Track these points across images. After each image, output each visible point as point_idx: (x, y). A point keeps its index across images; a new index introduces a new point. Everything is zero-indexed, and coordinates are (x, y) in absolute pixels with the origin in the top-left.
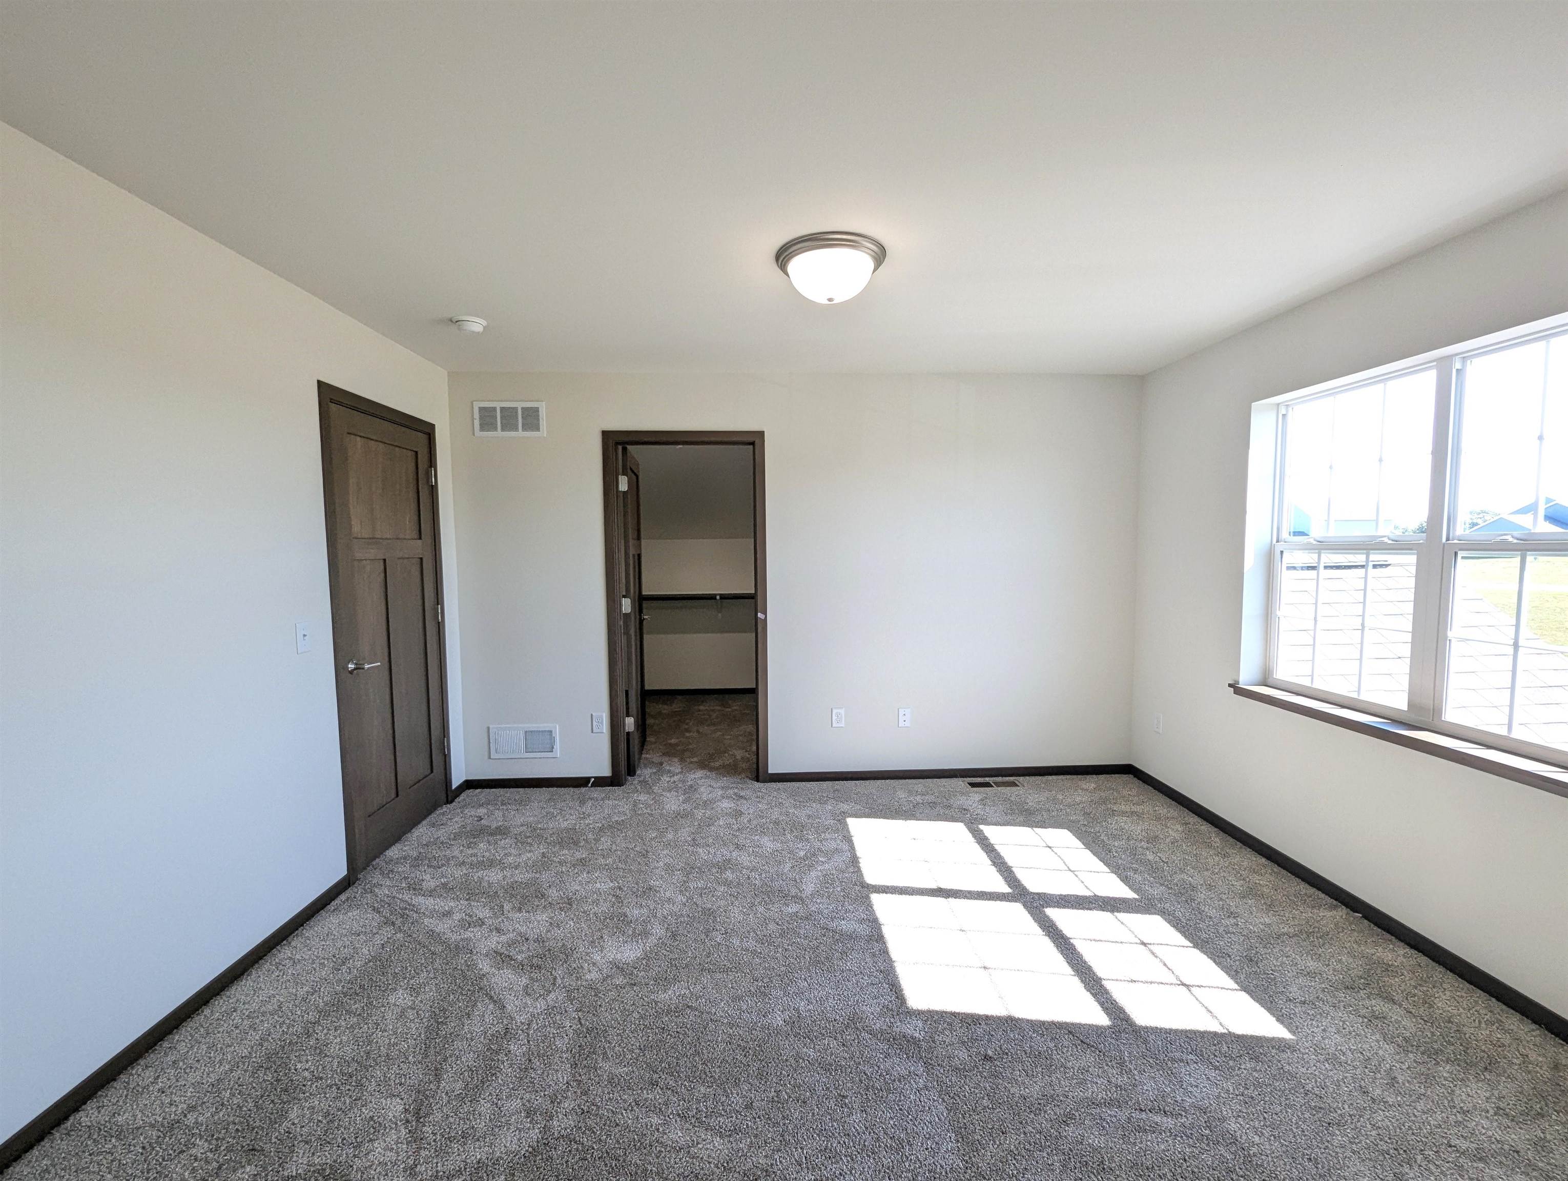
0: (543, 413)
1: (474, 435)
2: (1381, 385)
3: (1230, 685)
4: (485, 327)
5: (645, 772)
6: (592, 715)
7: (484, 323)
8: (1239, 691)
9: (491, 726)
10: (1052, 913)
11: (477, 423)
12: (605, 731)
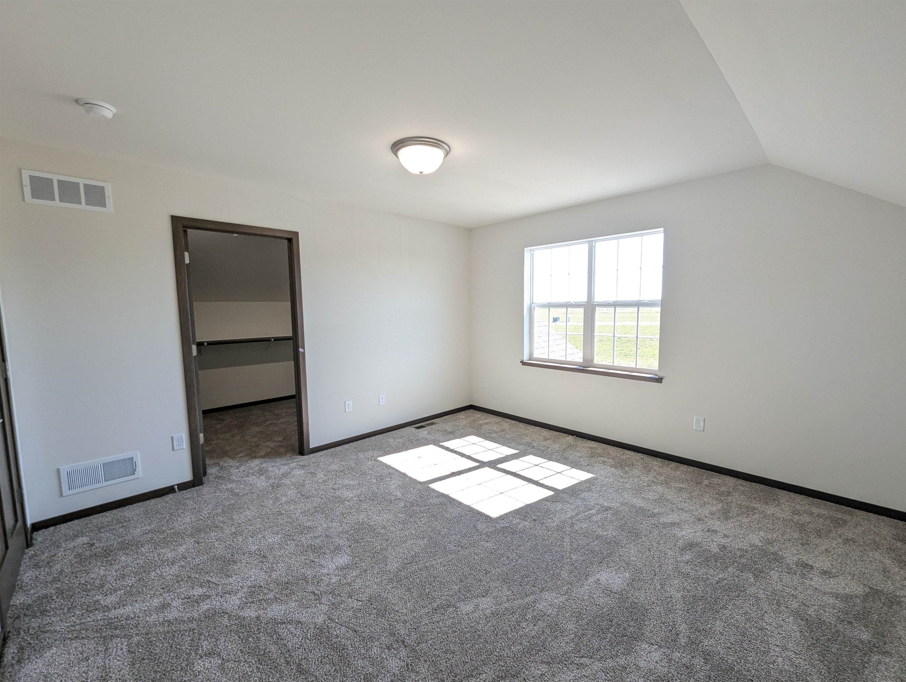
0: (109, 192)
1: (24, 201)
2: (568, 247)
3: (521, 362)
4: (114, 115)
5: (212, 471)
6: (172, 437)
7: (114, 110)
8: (523, 363)
9: (61, 468)
10: (500, 466)
11: (27, 191)
12: (185, 447)
